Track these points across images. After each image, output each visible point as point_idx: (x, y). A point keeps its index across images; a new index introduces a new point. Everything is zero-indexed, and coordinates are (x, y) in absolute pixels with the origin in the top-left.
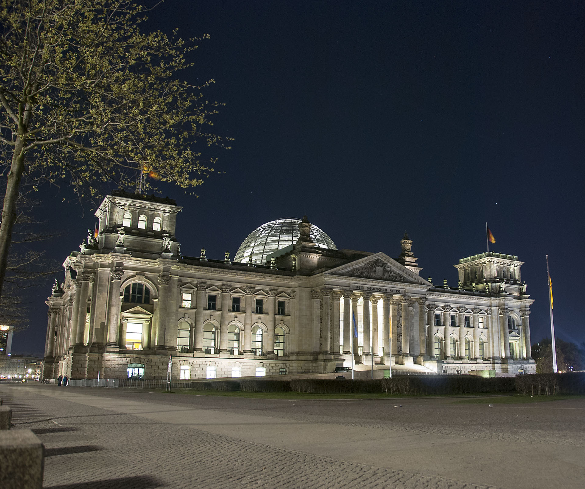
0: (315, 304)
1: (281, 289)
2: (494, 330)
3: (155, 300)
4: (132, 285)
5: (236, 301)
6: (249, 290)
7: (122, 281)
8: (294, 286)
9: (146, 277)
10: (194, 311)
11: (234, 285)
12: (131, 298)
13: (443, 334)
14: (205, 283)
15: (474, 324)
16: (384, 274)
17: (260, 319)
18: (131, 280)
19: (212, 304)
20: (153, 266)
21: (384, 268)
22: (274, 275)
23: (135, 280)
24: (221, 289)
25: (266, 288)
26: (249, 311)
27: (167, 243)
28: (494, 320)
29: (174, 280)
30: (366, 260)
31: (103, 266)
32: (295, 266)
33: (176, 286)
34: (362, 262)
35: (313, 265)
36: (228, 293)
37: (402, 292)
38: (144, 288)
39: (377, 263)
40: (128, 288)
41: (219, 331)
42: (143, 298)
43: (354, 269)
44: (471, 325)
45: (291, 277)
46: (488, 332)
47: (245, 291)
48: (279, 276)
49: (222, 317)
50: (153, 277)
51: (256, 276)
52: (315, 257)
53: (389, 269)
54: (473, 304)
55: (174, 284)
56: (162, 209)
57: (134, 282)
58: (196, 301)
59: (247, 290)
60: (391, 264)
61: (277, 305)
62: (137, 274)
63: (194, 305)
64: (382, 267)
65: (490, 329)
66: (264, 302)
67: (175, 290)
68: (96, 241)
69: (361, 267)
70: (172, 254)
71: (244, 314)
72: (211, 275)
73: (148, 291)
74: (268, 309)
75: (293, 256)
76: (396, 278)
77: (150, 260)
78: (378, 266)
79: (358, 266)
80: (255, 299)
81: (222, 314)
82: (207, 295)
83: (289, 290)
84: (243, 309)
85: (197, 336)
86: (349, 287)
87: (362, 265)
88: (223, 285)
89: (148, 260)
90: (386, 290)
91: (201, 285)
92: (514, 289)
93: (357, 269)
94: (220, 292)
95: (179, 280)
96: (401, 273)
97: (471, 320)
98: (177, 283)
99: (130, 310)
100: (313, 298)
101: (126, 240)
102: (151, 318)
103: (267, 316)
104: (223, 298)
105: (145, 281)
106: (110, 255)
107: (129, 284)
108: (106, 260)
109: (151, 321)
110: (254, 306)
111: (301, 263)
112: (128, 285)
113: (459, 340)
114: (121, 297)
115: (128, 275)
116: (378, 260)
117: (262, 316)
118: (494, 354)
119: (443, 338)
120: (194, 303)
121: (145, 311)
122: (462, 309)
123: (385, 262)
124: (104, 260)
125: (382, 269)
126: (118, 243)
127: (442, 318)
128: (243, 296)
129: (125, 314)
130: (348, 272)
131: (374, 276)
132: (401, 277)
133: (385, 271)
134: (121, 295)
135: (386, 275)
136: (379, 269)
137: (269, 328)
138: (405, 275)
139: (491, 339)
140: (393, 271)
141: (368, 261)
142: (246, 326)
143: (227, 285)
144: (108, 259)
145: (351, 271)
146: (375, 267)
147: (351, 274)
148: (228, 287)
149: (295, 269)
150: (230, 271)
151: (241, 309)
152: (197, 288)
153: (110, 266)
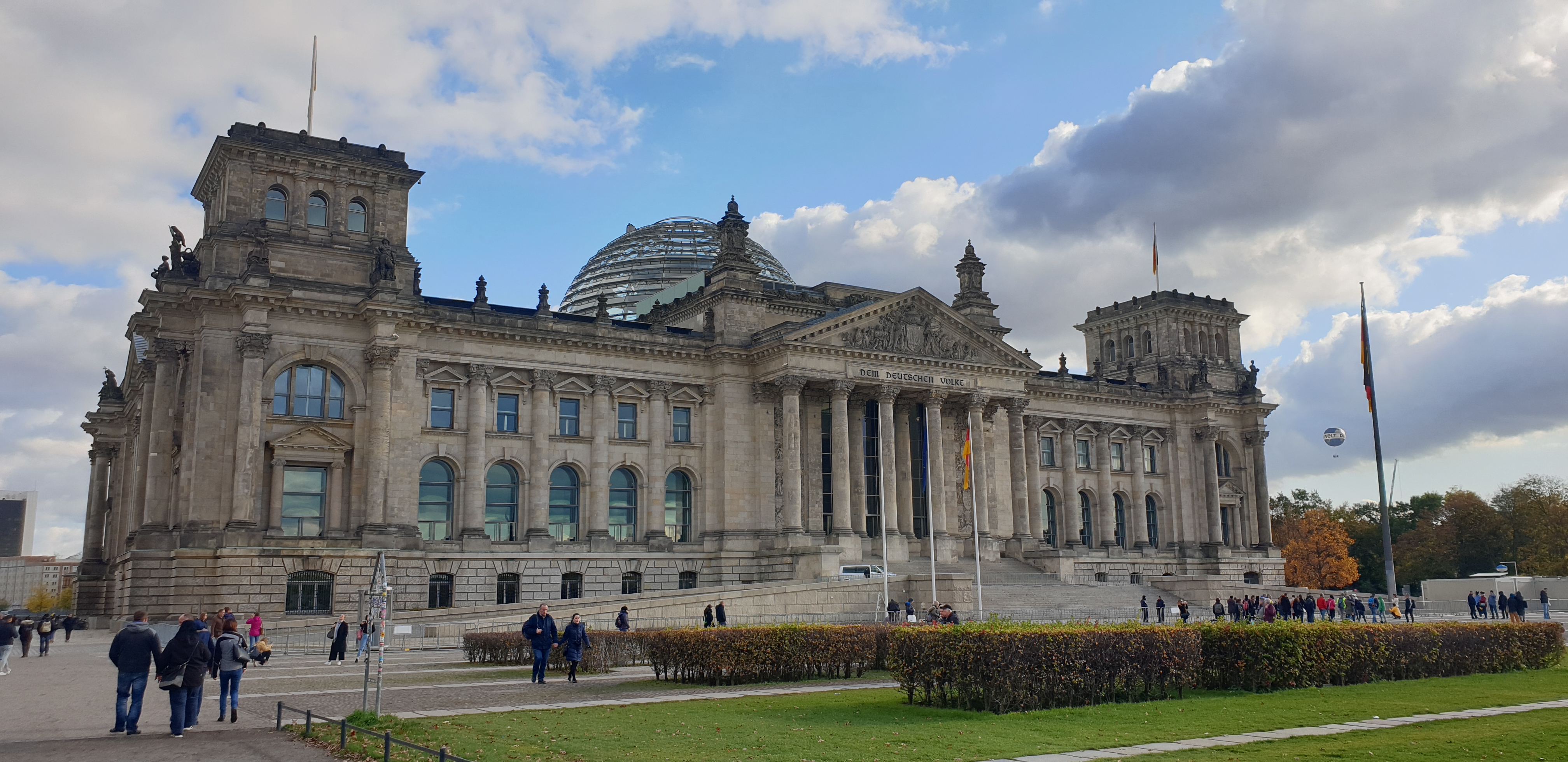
0: (762, 416)
1: (678, 380)
2: (1181, 476)
6: (601, 381)
7: (264, 362)
9: (330, 354)
11: (563, 370)
12: (292, 405)
16: (925, 341)
19: (508, 417)
21: (926, 327)
24: (530, 379)
25: (642, 377)
26: (602, 434)
28: (1181, 454)
29: (407, 357)
30: (883, 309)
33: (413, 373)
34: (875, 313)
35: (756, 319)
36: (548, 389)
37: (969, 383)
39: (909, 314)
41: (525, 483)
42: (327, 403)
43: (855, 330)
44: (1127, 466)
45: (702, 350)
47: (591, 385)
48: (673, 347)
50: (349, 352)
51: (616, 347)
53: (937, 329)
54: (1130, 415)
56: (369, 173)
58: (468, 411)
59: (598, 382)
61: (670, 416)
62: (309, 345)
63: (462, 421)
64: (920, 324)
65: (1171, 475)
66: (638, 410)
67: (411, 382)
69: (872, 325)
76: (955, 350)
78: (912, 322)
79: (864, 323)
80: (615, 403)
81: (533, 443)
82: (494, 394)
83: (699, 382)
84: (586, 429)
85: (471, 497)
86: (845, 372)
88: (535, 370)
90: (931, 378)
91: (479, 370)
92: (1227, 381)
93: (862, 330)
94: (527, 387)
95: (420, 358)
96: (966, 338)
97: (1126, 452)
98: (414, 364)
100: (757, 400)
102: (348, 455)
104: (535, 401)
109: (348, 463)
110: (614, 420)
113: (1097, 500)
115: (283, 347)
116: (912, 307)
118: (1181, 534)
119: (1062, 496)
120: (462, 414)
123: (929, 312)
125: (920, 328)
127: (1058, 448)
128: (585, 397)
130: (841, 336)
131: (903, 346)
132: (966, 349)
133: (928, 333)
135: (932, 345)
136: (914, 330)
137: (652, 474)
138: (975, 345)
139: (1173, 499)
140: (947, 334)
141: (887, 311)
143: (545, 370)
145: (849, 334)
146: (904, 325)
147: (849, 342)
148: (548, 376)
149: (711, 332)
150: (552, 334)
151: (581, 429)
152: (469, 377)
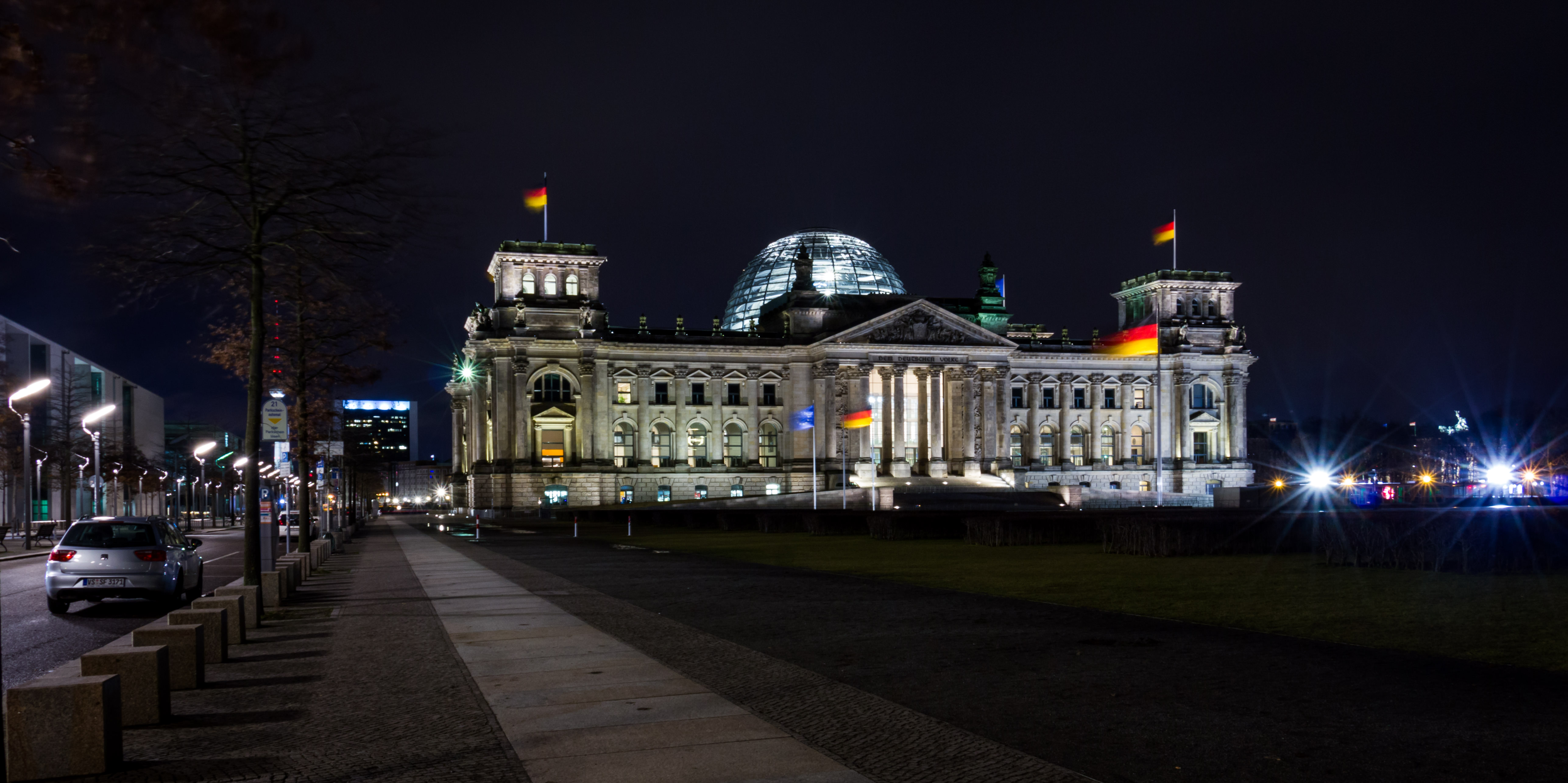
0: (818, 387)
1: (765, 366)
2: (1163, 411)
3: (577, 397)
4: (543, 378)
5: (698, 389)
6: (715, 371)
7: (527, 375)
8: (786, 361)
9: (561, 366)
10: (635, 407)
11: (693, 365)
12: (543, 396)
13: (1058, 421)
14: (648, 366)
15: (1122, 401)
16: (927, 334)
17: (735, 413)
18: (542, 372)
19: (662, 396)
20: (569, 348)
21: (928, 325)
22: (752, 347)
23: (546, 370)
24: (673, 373)
25: (742, 366)
26: (717, 403)
27: (585, 315)
28: (1163, 394)
29: (601, 366)
30: (895, 314)
31: (500, 354)
32: (788, 329)
33: (605, 374)
34: (889, 318)
35: (815, 325)
36: (684, 378)
37: (962, 359)
38: (561, 380)
39: (917, 316)
40: (538, 384)
41: (674, 434)
42: (561, 394)
43: (875, 330)
44: (1117, 404)
45: (779, 348)
46: (1152, 416)
47: (710, 374)
48: (760, 347)
49: (677, 414)
50: (571, 365)
51: (725, 350)
52: (818, 313)
53: (938, 325)
54: (1121, 367)
55: (602, 371)
56: (576, 263)
57: (546, 372)
58: (638, 393)
59: (713, 372)
60: (941, 316)
61: (762, 390)
62: (549, 362)
63: (636, 399)
64: (923, 322)
65: (1156, 410)
66: (741, 387)
67: (603, 380)
68: (488, 318)
69: (888, 327)
70: (594, 330)
71: (709, 408)
72: (656, 354)
73: (566, 384)
74: (746, 398)
75: (785, 313)
76: (951, 338)
77: (565, 341)
78: (917, 322)
79: (883, 325)
80: (726, 384)
81: (676, 410)
82: (653, 383)
83: (779, 367)
84: (709, 400)
85: (641, 443)
86: (867, 359)
87: (891, 322)
88: (677, 367)
89: (561, 341)
90: (933, 358)
91: (643, 369)
92: (1212, 335)
93: (880, 329)
94: (672, 378)
95: (610, 365)
96: (960, 329)
97: (1117, 395)
98: (605, 369)
99: (545, 413)
100: (815, 377)
101: (529, 315)
102: (573, 423)
103: (745, 409)
104: (677, 386)
105: (560, 370)
106: (507, 339)
107: (540, 375)
108: (504, 345)
109: (574, 427)
110: (726, 394)
111: (797, 325)
112: (538, 377)
113: (1089, 430)
114: (529, 397)
115: (536, 364)
116: (918, 311)
117: (739, 409)
118: (1160, 452)
119: (1058, 428)
120: (635, 395)
121: (564, 413)
122: (1096, 377)
123: (931, 313)
124: (502, 347)
125: (923, 326)
126: (516, 321)
127: (1057, 395)
128: (707, 381)
129: (537, 419)
130: (865, 336)
131: (910, 338)
132: (960, 336)
133: (930, 328)
134: (529, 393)
135: (932, 336)
136: (919, 328)
137: (749, 426)
138: (968, 333)
139: (1156, 427)
140: (947, 326)
141: (899, 315)
142: (714, 425)
143: (681, 367)
144: (506, 344)
145: (871, 334)
146: (912, 324)
147: (872, 339)
148: (683, 370)
149: (788, 334)
150: (684, 346)
151: (706, 400)
152: (638, 374)
153: (510, 353)
